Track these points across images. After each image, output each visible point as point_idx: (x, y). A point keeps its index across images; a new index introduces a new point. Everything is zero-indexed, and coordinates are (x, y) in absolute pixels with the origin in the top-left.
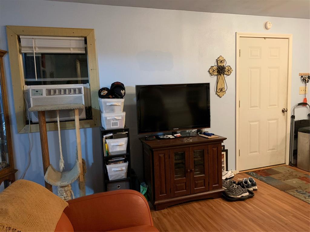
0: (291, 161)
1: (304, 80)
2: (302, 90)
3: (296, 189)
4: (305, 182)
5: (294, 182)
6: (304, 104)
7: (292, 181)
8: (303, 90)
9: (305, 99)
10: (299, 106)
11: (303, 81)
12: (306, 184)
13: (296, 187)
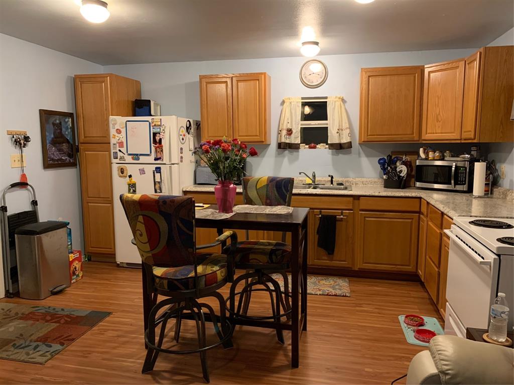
0: (7, 289)
1: (18, 144)
2: (17, 161)
3: (12, 344)
4: (30, 322)
5: (11, 329)
6: (23, 184)
7: (8, 329)
8: (19, 161)
9: (24, 176)
10: (13, 189)
11: (16, 144)
12: (32, 325)
13: (13, 338)
